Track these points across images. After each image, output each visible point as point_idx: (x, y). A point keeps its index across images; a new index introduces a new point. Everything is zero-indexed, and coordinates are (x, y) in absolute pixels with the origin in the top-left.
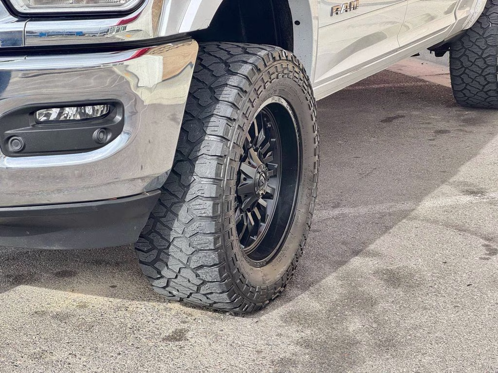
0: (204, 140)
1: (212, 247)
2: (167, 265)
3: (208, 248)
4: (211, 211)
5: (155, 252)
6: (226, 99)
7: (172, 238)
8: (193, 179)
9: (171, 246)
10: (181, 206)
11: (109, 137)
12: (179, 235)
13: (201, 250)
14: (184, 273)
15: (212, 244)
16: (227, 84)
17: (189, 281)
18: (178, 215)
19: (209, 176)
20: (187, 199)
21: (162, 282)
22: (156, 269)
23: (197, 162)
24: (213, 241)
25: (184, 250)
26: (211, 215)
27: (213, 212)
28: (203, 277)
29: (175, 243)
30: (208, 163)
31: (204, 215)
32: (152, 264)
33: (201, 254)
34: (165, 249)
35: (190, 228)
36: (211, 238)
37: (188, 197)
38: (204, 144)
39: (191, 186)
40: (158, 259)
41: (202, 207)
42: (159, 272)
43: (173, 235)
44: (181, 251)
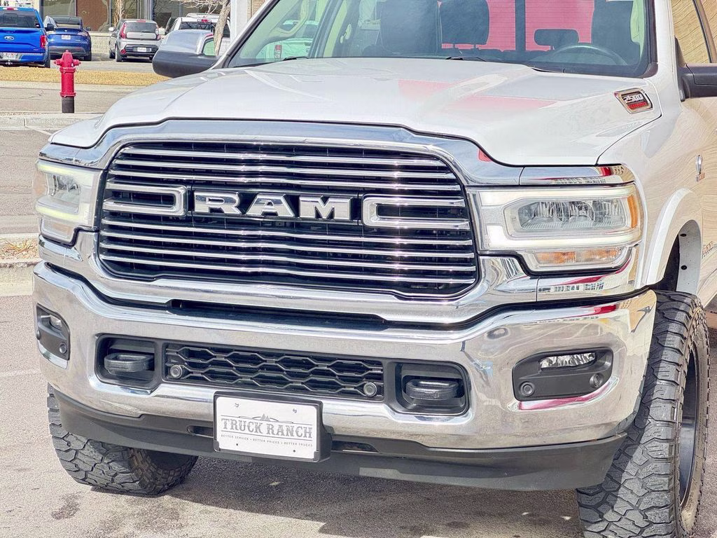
0: (656, 384)
1: (666, 488)
2: (613, 507)
3: (662, 489)
4: (668, 453)
5: (602, 495)
6: (672, 346)
7: (623, 480)
8: (648, 422)
9: (622, 488)
10: (636, 448)
11: (601, 382)
12: (632, 477)
13: (654, 491)
14: (630, 515)
15: (667, 485)
16: (668, 331)
17: (634, 524)
18: (632, 457)
19: (665, 419)
20: (642, 442)
21: (601, 526)
22: (599, 512)
23: (652, 406)
24: (668, 481)
25: (635, 491)
26: (667, 456)
27: (670, 453)
28: (651, 518)
29: (626, 485)
30: (663, 407)
31: (660, 457)
32: (595, 508)
33: (654, 495)
34: (614, 491)
35: (645, 470)
36: (666, 479)
37: (644, 440)
38: (656, 388)
39: (646, 429)
40: (604, 502)
41: (658, 449)
42: (601, 516)
43: (625, 476)
44: (632, 492)
